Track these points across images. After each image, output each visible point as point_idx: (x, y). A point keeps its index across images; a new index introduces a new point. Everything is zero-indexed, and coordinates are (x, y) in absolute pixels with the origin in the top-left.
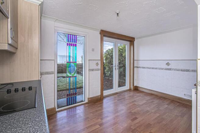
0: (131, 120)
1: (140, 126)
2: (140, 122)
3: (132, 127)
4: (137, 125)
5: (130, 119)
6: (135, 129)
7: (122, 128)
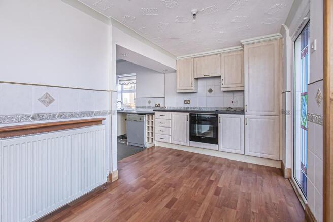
0: (177, 199)
1: (162, 194)
2: (162, 201)
3: (173, 189)
4: (166, 194)
5: (177, 201)
6: (168, 188)
7: (185, 185)
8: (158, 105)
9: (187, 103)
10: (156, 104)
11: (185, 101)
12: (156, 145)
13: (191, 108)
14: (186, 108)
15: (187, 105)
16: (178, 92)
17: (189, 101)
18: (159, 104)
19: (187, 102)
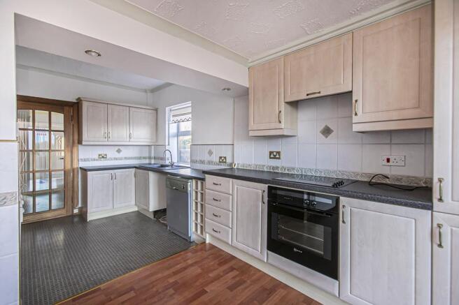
8: (222, 160)
9: (275, 158)
10: (221, 158)
11: (271, 153)
12: (207, 242)
13: (283, 168)
14: (273, 168)
15: (274, 163)
16: (251, 134)
17: (279, 153)
18: (225, 158)
19: (275, 155)
